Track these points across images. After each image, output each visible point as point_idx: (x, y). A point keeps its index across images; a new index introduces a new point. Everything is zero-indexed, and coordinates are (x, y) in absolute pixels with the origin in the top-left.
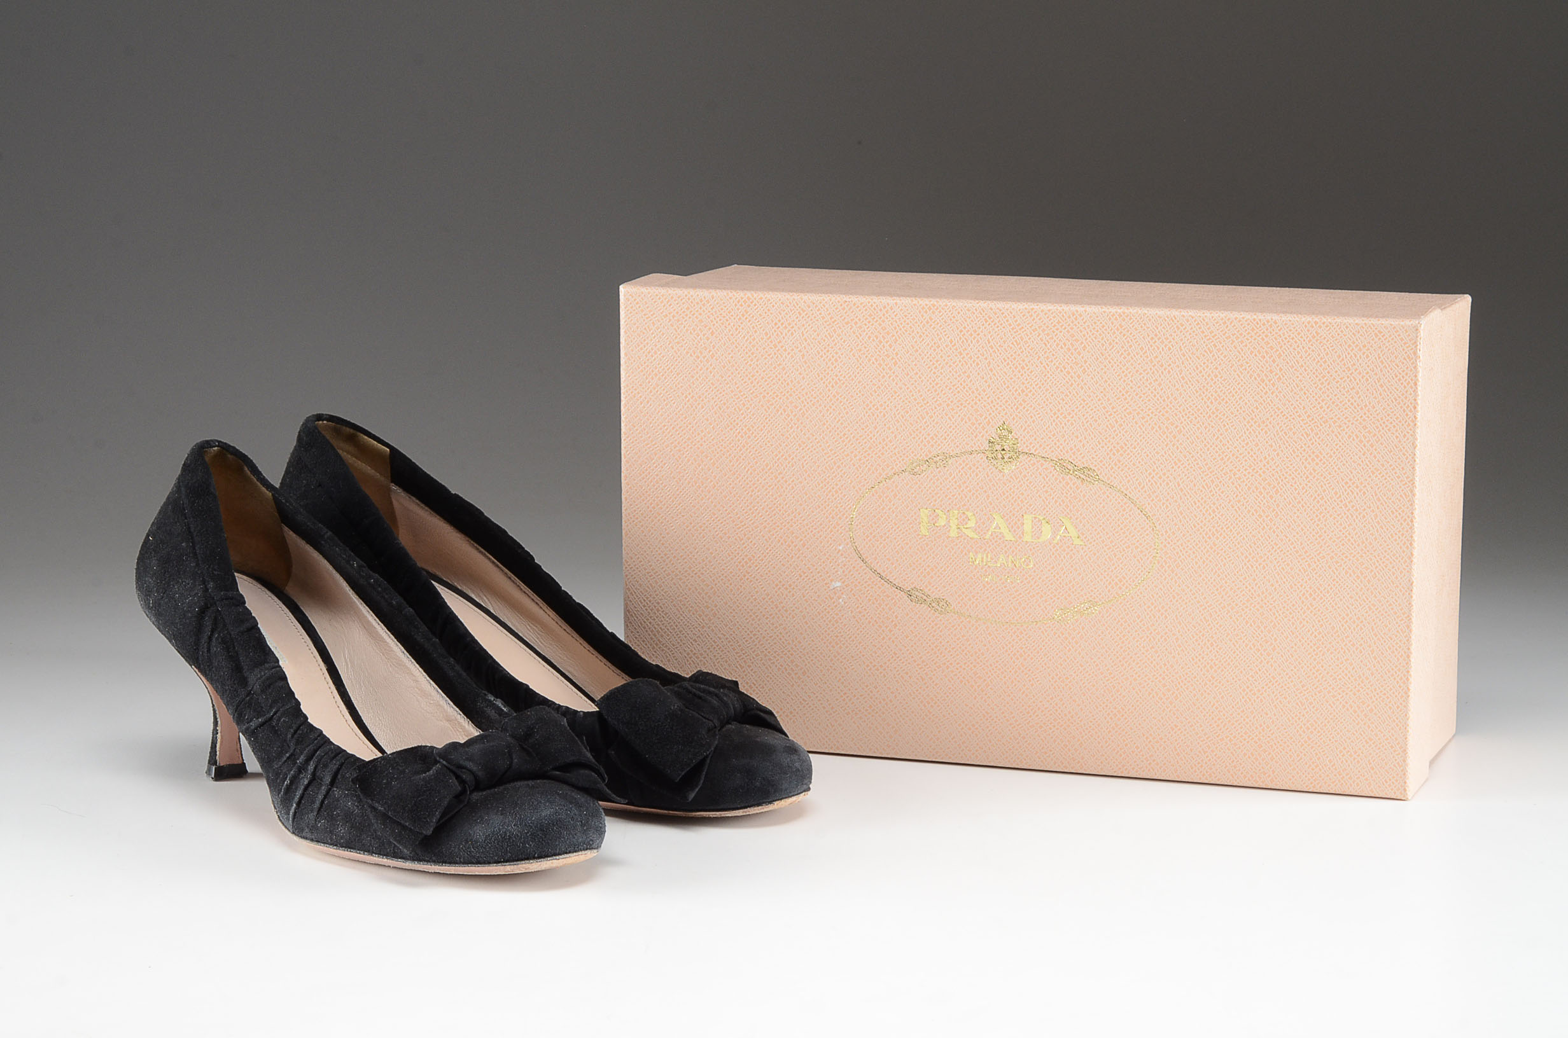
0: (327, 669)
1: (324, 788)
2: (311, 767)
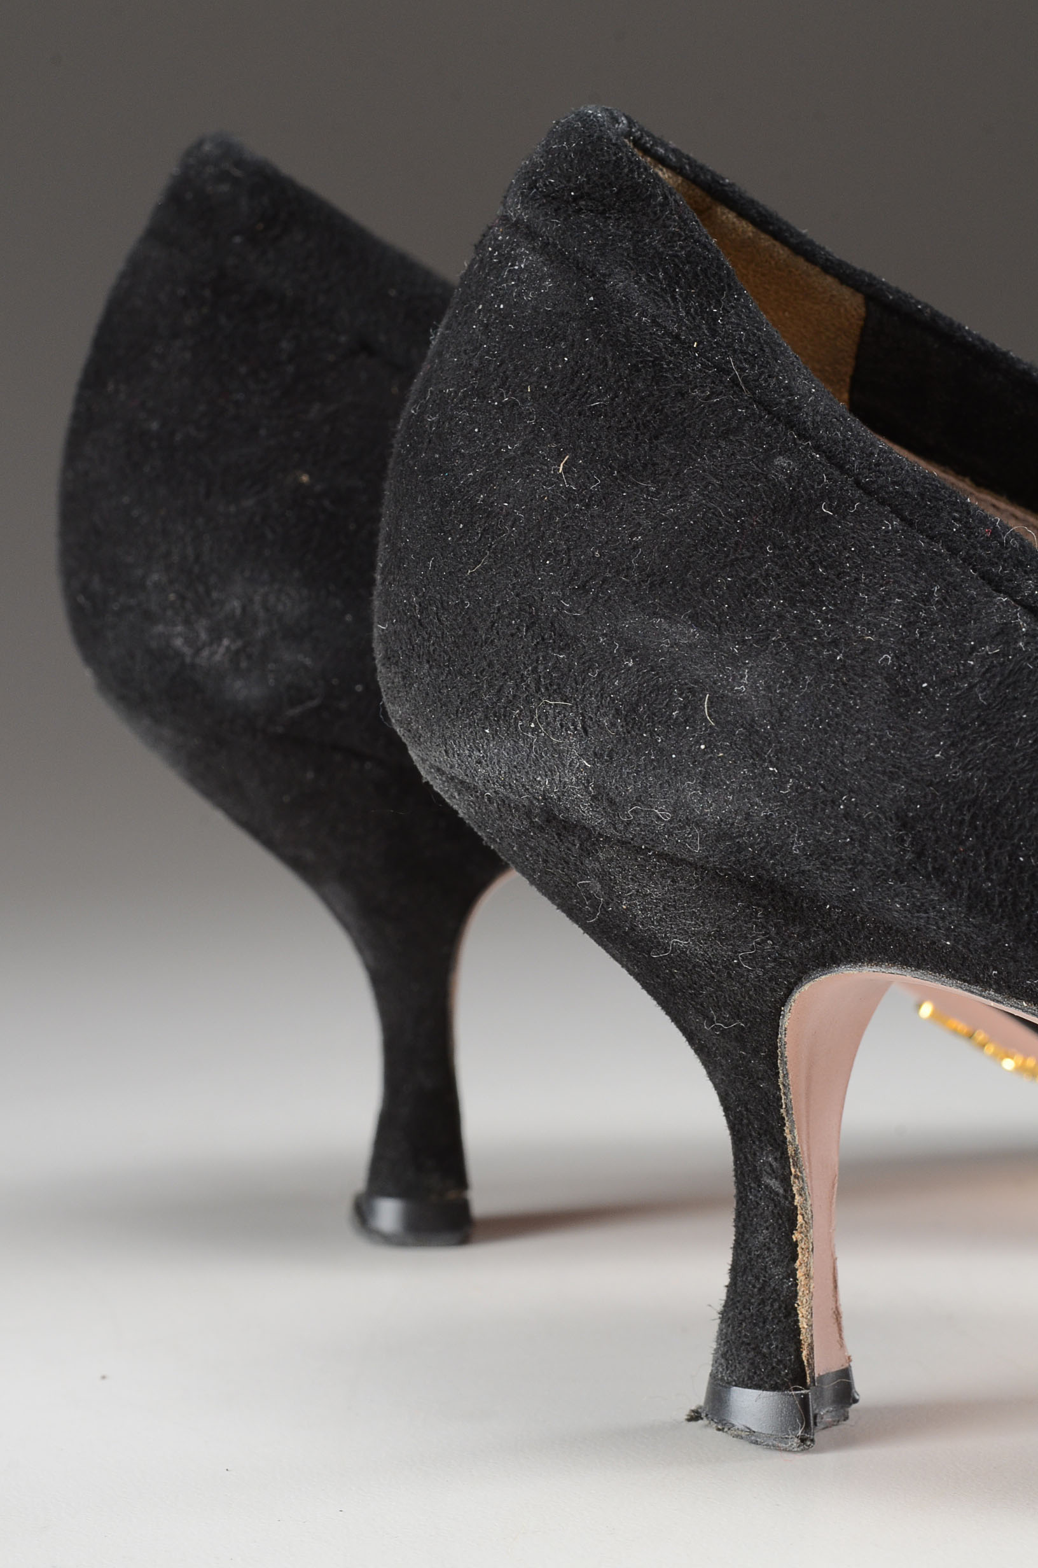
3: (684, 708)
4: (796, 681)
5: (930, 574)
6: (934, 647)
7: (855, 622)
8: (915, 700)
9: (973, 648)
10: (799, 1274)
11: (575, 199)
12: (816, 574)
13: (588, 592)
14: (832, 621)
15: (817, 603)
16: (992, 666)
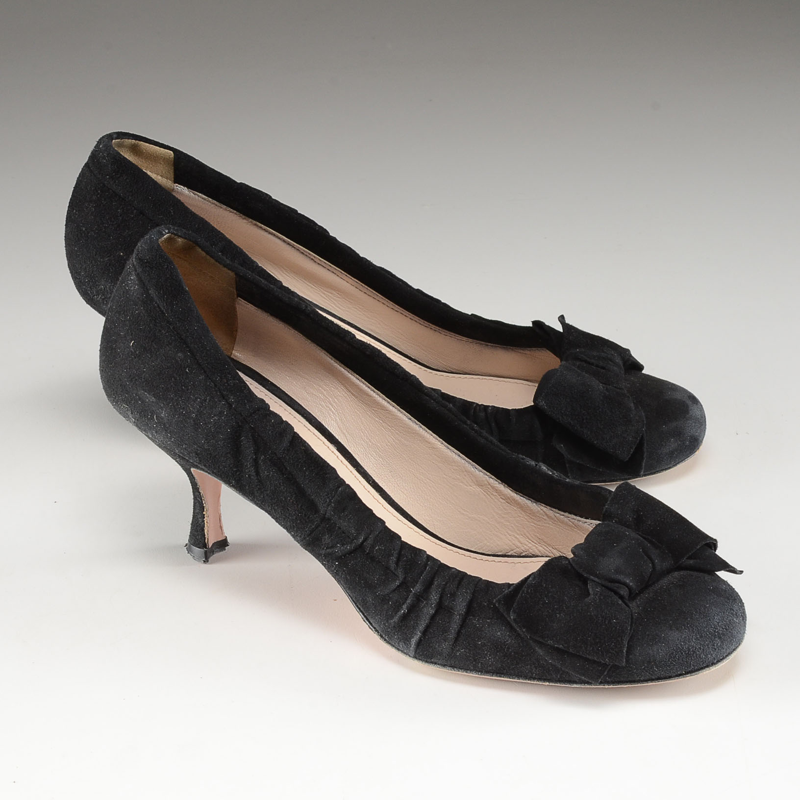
0: (337, 450)
1: (457, 619)
2: (434, 597)
3: (151, 416)
4: (174, 416)
5: (208, 393)
6: (205, 414)
7: (189, 404)
8: (199, 427)
9: (213, 417)
10: (205, 522)
11: (146, 262)
12: (182, 389)
13: (132, 381)
14: (184, 402)
15: (181, 397)
16: (216, 422)
